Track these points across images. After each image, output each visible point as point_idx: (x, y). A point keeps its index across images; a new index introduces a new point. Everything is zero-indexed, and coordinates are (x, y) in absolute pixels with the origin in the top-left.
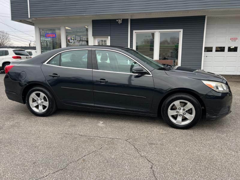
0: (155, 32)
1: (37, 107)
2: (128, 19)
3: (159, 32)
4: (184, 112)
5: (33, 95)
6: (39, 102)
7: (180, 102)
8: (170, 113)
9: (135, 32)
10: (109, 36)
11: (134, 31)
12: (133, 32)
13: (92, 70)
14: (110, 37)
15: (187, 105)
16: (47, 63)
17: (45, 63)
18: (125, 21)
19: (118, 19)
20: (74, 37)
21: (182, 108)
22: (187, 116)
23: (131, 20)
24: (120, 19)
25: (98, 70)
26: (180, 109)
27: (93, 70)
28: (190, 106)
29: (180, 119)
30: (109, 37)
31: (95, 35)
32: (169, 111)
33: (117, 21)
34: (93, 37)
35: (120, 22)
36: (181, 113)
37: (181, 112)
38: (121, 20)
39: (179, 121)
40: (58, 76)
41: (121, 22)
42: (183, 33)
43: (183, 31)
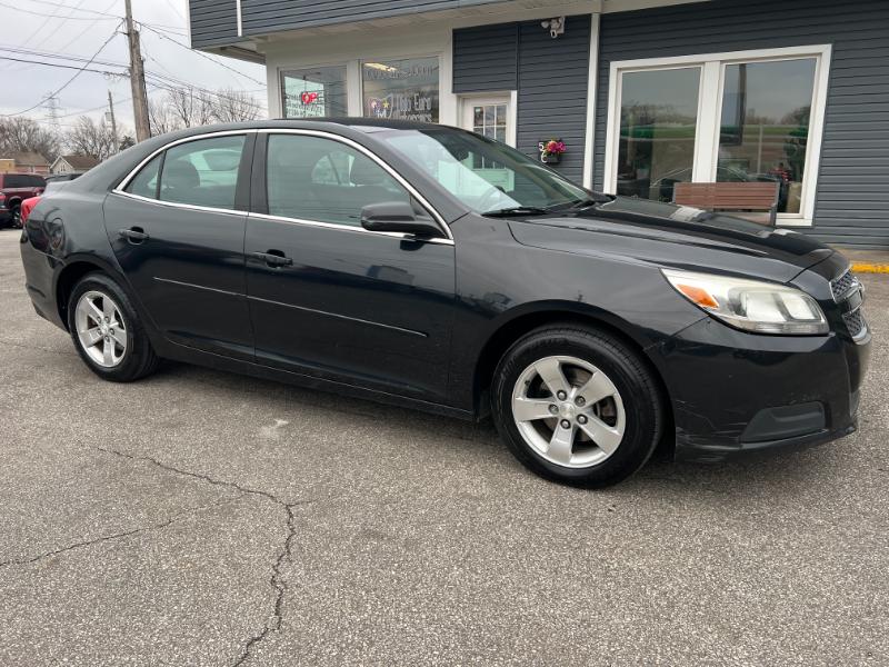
0: (703, 63)
2: (588, 18)
3: (722, 62)
4: (581, 410)
7: (563, 366)
9: (619, 69)
10: (513, 89)
11: (614, 65)
12: (608, 69)
14: (519, 95)
15: (591, 382)
16: (124, 190)
17: (119, 190)
18: (577, 25)
19: (549, 20)
20: (389, 101)
21: (571, 394)
23: (604, 19)
24: (557, 18)
25: (268, 213)
26: (562, 395)
28: (601, 384)
29: (563, 439)
30: (514, 94)
31: (459, 88)
32: (518, 398)
33: (545, 25)
34: (454, 96)
35: (557, 29)
36: (568, 416)
37: (569, 408)
38: (562, 21)
40: (144, 235)
41: (562, 31)
42: (833, 61)
43: (834, 52)
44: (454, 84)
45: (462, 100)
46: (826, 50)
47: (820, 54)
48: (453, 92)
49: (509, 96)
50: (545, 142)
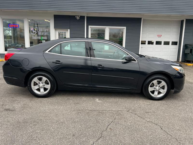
0: (106, 28)
1: (39, 90)
2: (84, 17)
3: (109, 28)
4: (159, 88)
5: (35, 79)
6: (41, 85)
7: (157, 81)
8: (150, 89)
10: (69, 29)
11: (89, 26)
12: (88, 27)
14: (70, 30)
15: (162, 83)
16: (48, 52)
17: (47, 52)
18: (82, 18)
19: (76, 16)
20: (36, 29)
21: (158, 86)
22: (161, 91)
23: (87, 17)
24: (78, 16)
25: (95, 57)
26: (156, 86)
27: (91, 58)
28: (163, 83)
29: (156, 93)
30: (69, 30)
31: (56, 27)
32: (149, 88)
33: (76, 17)
35: (78, 18)
37: (157, 88)
38: (79, 17)
39: (156, 95)
40: (61, 62)
41: (79, 18)
42: (126, 30)
43: (126, 28)
44: (54, 27)
45: (55, 30)
46: (125, 28)
47: (124, 28)
48: (54, 28)
49: (68, 30)
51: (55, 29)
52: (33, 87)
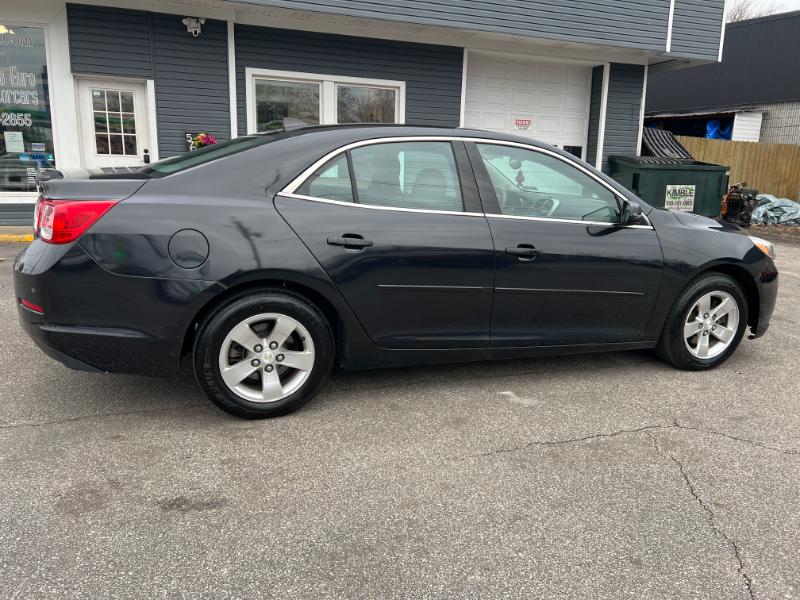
0: (321, 81)
2: (224, 24)
3: (335, 82)
5: (242, 333)
6: (267, 356)
9: (253, 75)
10: (150, 78)
11: (249, 72)
12: (244, 73)
13: (482, 215)
14: (156, 86)
16: (295, 193)
18: (214, 29)
19: (185, 17)
23: (237, 27)
24: (197, 19)
25: (501, 213)
27: (487, 215)
30: (151, 84)
31: (81, 67)
33: (185, 22)
34: (71, 75)
35: (195, 28)
38: (202, 22)
40: (365, 242)
41: (200, 31)
42: (407, 94)
43: (407, 87)
44: (72, 64)
46: (402, 85)
47: (399, 88)
48: (73, 71)
49: (144, 85)
50: (194, 135)
51: (74, 77)
52: (227, 369)
